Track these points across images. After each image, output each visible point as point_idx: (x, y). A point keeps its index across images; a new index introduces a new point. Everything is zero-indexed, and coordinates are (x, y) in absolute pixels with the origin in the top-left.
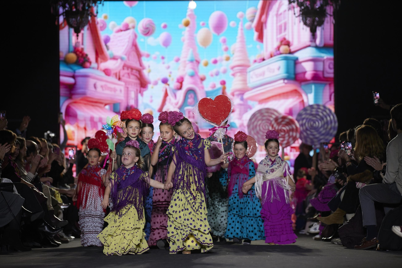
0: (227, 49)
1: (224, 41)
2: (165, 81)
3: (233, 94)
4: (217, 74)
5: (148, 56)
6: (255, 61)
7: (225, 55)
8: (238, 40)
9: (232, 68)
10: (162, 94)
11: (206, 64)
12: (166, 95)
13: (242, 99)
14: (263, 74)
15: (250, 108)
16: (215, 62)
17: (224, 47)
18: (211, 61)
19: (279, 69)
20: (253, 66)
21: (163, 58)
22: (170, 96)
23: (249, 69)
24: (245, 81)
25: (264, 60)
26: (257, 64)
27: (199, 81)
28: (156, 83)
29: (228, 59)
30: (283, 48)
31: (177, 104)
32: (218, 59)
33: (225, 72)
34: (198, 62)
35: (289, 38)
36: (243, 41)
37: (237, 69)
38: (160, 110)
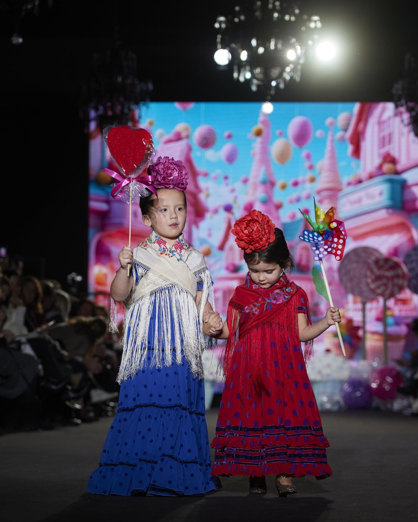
0: (311, 167)
1: (308, 156)
2: (228, 209)
4: (298, 200)
5: (206, 175)
6: (349, 184)
7: (309, 175)
8: (327, 154)
9: (319, 192)
10: (223, 227)
11: (284, 187)
12: (229, 227)
14: (359, 201)
16: (296, 184)
17: (307, 164)
18: (290, 182)
19: (381, 194)
20: (347, 190)
21: (226, 178)
23: (340, 194)
25: (360, 182)
26: (351, 188)
27: (273, 209)
28: (216, 211)
29: (313, 180)
30: (387, 167)
32: (300, 179)
33: (308, 197)
34: (272, 184)
35: (395, 153)
36: (333, 157)
37: (325, 194)
38: (221, 248)
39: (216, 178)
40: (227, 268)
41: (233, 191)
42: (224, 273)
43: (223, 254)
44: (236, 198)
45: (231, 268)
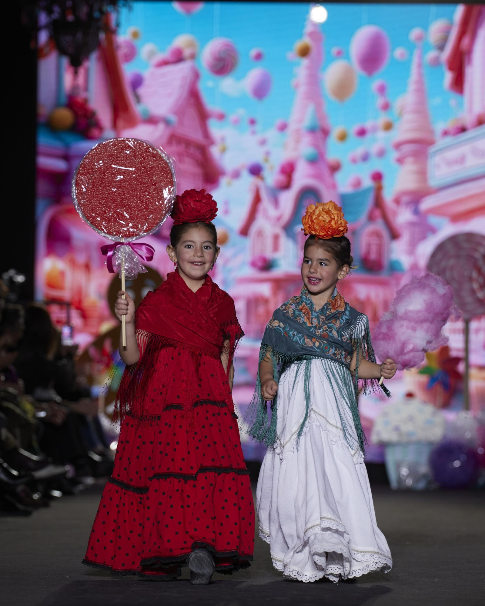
0: (386, 107)
1: (382, 89)
2: (256, 171)
3: (397, 201)
4: (365, 158)
5: (221, 117)
6: (446, 133)
7: (382, 118)
8: (412, 87)
9: (398, 146)
10: (248, 199)
11: (343, 137)
12: (257, 200)
13: (416, 212)
14: (462, 160)
15: (433, 230)
16: (362, 133)
17: (379, 101)
18: (353, 130)
20: (441, 142)
21: (253, 122)
22: (266, 204)
23: (432, 150)
24: (423, 174)
25: (463, 130)
26: (449, 140)
27: (326, 172)
28: (236, 175)
29: (388, 127)
31: (279, 219)
32: (368, 125)
33: (381, 153)
34: (325, 132)
36: (421, 91)
37: (407, 148)
38: (245, 232)
39: (236, 122)
40: (253, 264)
41: (263, 142)
42: (248, 272)
43: (248, 242)
44: (268, 154)
45: (260, 264)
